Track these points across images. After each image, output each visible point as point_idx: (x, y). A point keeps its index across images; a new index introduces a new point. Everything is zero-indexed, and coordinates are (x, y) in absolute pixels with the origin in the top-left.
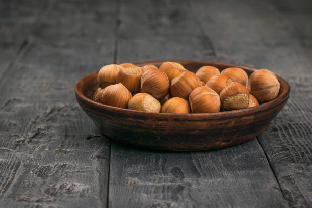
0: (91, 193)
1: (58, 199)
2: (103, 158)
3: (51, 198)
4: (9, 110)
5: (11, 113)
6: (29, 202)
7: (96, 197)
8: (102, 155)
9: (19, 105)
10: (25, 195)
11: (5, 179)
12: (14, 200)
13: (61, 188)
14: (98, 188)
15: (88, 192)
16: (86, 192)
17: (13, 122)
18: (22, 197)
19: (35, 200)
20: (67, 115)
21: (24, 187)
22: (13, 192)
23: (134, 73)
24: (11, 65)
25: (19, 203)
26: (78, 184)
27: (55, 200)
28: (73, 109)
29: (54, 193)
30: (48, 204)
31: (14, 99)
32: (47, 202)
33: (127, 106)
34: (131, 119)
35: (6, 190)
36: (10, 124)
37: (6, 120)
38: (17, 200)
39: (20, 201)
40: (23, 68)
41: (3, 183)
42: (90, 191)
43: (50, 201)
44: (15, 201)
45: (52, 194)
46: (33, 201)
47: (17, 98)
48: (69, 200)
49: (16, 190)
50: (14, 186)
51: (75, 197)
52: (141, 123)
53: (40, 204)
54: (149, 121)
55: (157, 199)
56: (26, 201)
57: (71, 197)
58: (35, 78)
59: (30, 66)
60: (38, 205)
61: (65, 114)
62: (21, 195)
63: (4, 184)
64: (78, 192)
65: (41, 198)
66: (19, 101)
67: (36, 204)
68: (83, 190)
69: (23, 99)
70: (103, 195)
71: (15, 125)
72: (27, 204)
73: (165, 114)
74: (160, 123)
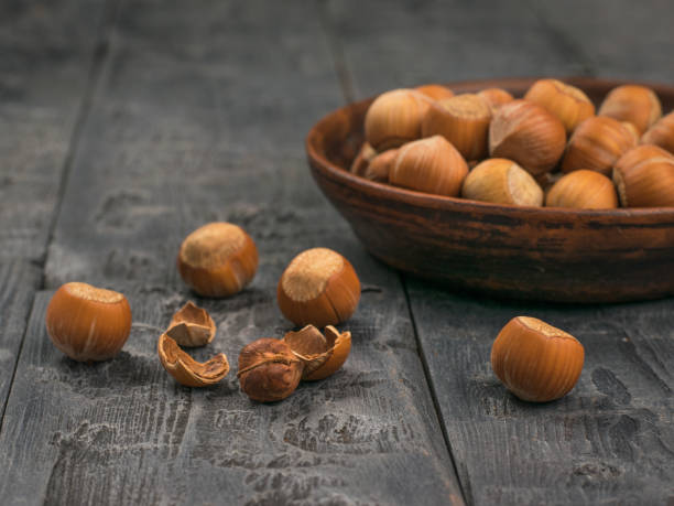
0: (408, 439)
1: (325, 457)
2: (403, 345)
3: (307, 456)
4: (117, 223)
5: (124, 232)
6: (251, 466)
7: (425, 452)
8: (399, 339)
9: (139, 210)
10: (235, 447)
11: (167, 406)
12: (213, 462)
13: (321, 428)
14: (420, 428)
15: (396, 437)
16: (391, 438)
17: (140, 255)
18: (230, 453)
19: (267, 463)
20: (273, 236)
21: (225, 426)
22: (202, 441)
23: (469, 113)
24: (86, 106)
25: (225, 469)
26: (364, 417)
27: (318, 461)
28: (283, 220)
29: (308, 442)
30: (304, 472)
31: (123, 196)
32: (299, 465)
33: (460, 192)
34: (477, 225)
35: (180, 434)
36: (133, 260)
37: (120, 251)
38: (218, 462)
39: (228, 464)
40: (117, 115)
41: (165, 418)
42: (402, 436)
43: (306, 464)
44: (216, 466)
45: (304, 443)
46: (260, 465)
47: (131, 191)
48: (353, 458)
49: (208, 437)
50: (199, 423)
51: (368, 451)
52: (504, 234)
53: (284, 474)
54: (525, 230)
55: (579, 454)
56: (242, 464)
57: (358, 452)
58: (157, 138)
59: (135, 107)
60: (280, 475)
61: (266, 232)
62: (224, 448)
63: (171, 421)
64: (370, 437)
65: (279, 455)
66: (136, 200)
67: (273, 472)
68: (384, 434)
69: (145, 194)
70: (439, 447)
71: (145, 262)
72: (249, 472)
73: (557, 209)
74: (551, 233)
